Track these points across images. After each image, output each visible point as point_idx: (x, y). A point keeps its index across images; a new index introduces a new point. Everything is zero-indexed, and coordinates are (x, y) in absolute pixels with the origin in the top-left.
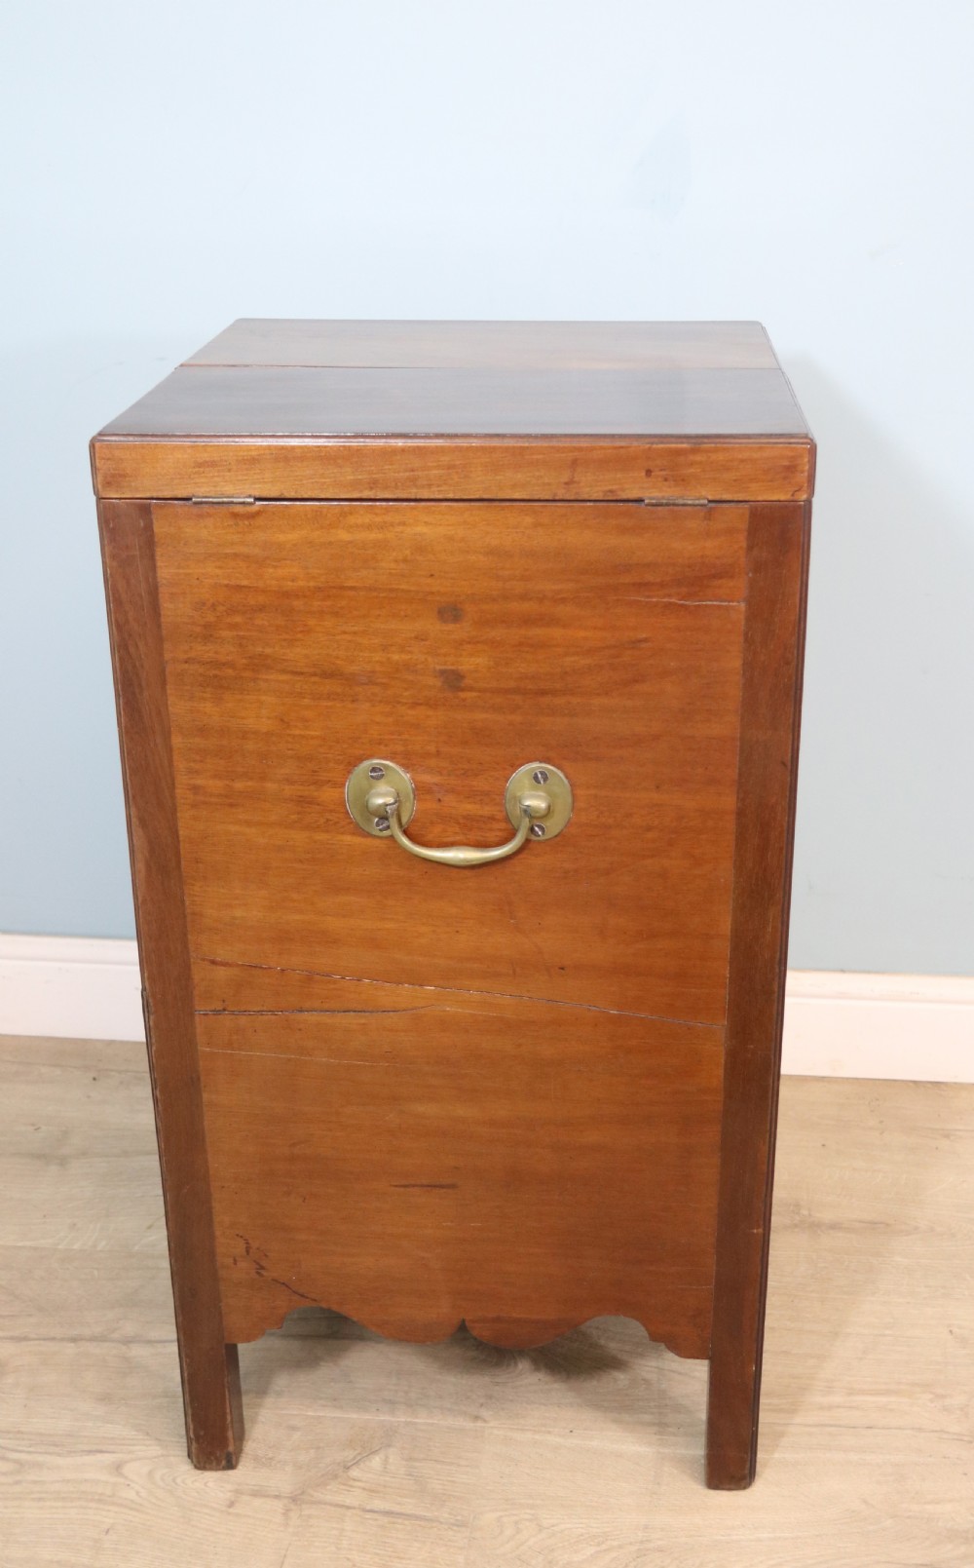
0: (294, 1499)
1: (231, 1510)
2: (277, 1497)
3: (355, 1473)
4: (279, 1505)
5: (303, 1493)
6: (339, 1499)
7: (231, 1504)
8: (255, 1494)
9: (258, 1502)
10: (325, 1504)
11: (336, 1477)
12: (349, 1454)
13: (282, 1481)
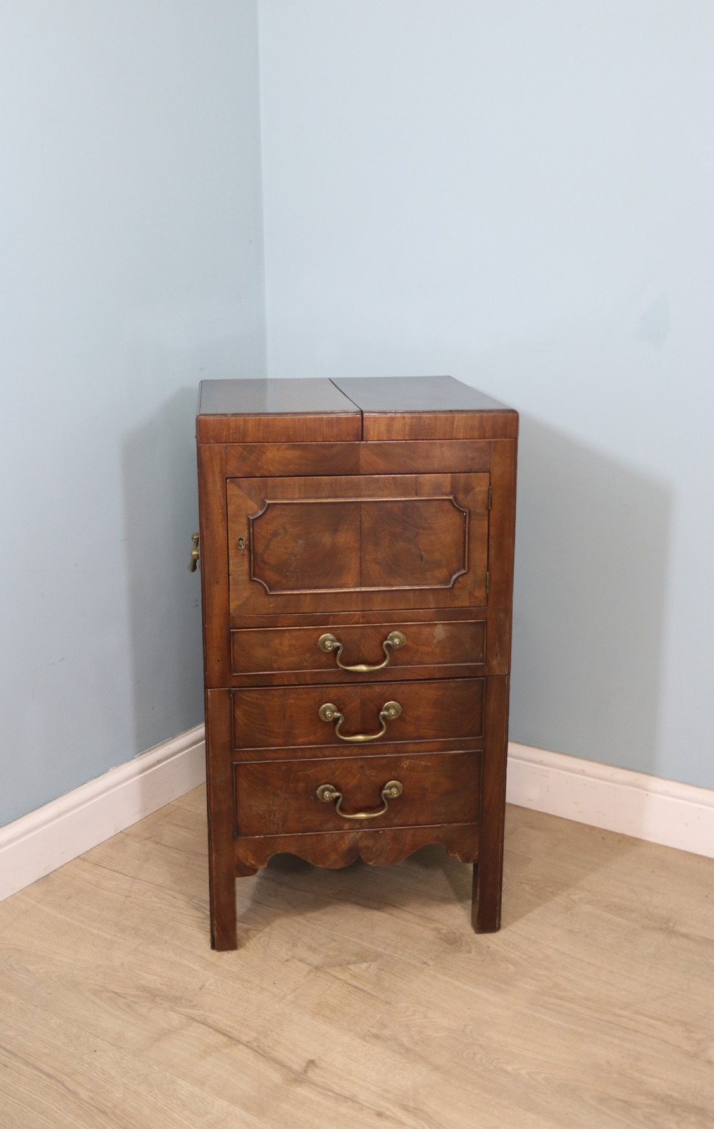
0: (317, 968)
1: (286, 963)
2: (309, 965)
3: (351, 967)
4: (307, 968)
5: (322, 967)
6: (337, 974)
7: (288, 961)
8: (300, 960)
9: (299, 964)
10: (329, 973)
11: (341, 965)
12: (354, 958)
13: (316, 959)
